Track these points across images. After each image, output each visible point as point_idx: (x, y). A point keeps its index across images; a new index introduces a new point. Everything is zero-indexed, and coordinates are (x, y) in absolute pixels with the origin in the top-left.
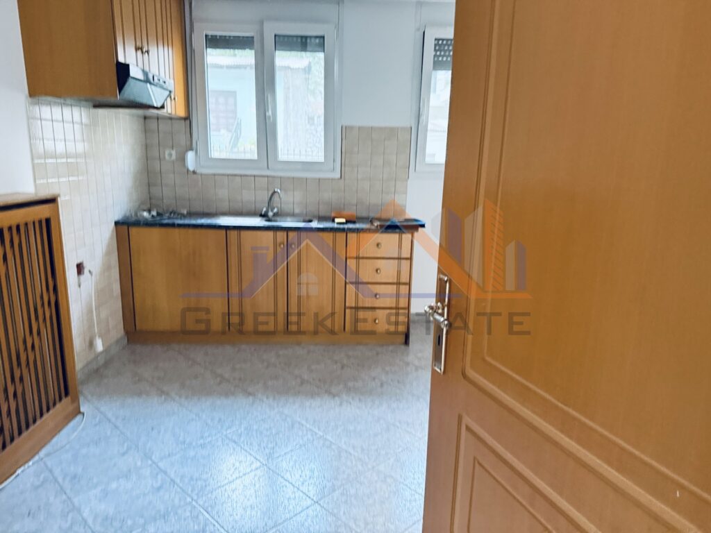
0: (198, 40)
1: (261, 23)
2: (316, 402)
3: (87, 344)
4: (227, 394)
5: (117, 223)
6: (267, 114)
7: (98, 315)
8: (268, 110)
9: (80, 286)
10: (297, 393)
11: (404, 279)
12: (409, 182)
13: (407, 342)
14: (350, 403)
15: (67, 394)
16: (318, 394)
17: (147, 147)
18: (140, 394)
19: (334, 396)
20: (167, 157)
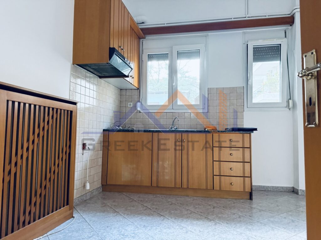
0: (145, 57)
1: (172, 48)
2: (200, 222)
3: (83, 185)
4: (149, 215)
5: (104, 130)
6: (173, 84)
7: (90, 172)
8: (174, 83)
9: (83, 154)
10: (188, 218)
11: (247, 159)
12: (244, 112)
13: (251, 198)
14: (221, 224)
15: (67, 204)
16: (201, 219)
17: (121, 102)
18: (104, 212)
19: (211, 220)
20: (129, 106)
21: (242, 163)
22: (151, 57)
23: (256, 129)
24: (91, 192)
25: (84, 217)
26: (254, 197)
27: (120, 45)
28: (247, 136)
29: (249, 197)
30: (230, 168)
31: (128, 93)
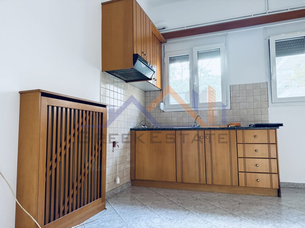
1: (192, 49)
2: (225, 218)
5: (131, 129)
6: (194, 84)
7: (120, 168)
8: (195, 82)
9: (113, 151)
10: (213, 213)
12: (269, 108)
13: (279, 195)
14: (247, 221)
15: (100, 197)
16: (226, 214)
17: (145, 103)
19: (236, 216)
21: (268, 160)
22: (172, 60)
23: (281, 125)
24: (121, 186)
25: (115, 208)
26: (282, 194)
27: (143, 51)
28: (272, 131)
29: (277, 194)
30: (256, 164)
31: (152, 94)
